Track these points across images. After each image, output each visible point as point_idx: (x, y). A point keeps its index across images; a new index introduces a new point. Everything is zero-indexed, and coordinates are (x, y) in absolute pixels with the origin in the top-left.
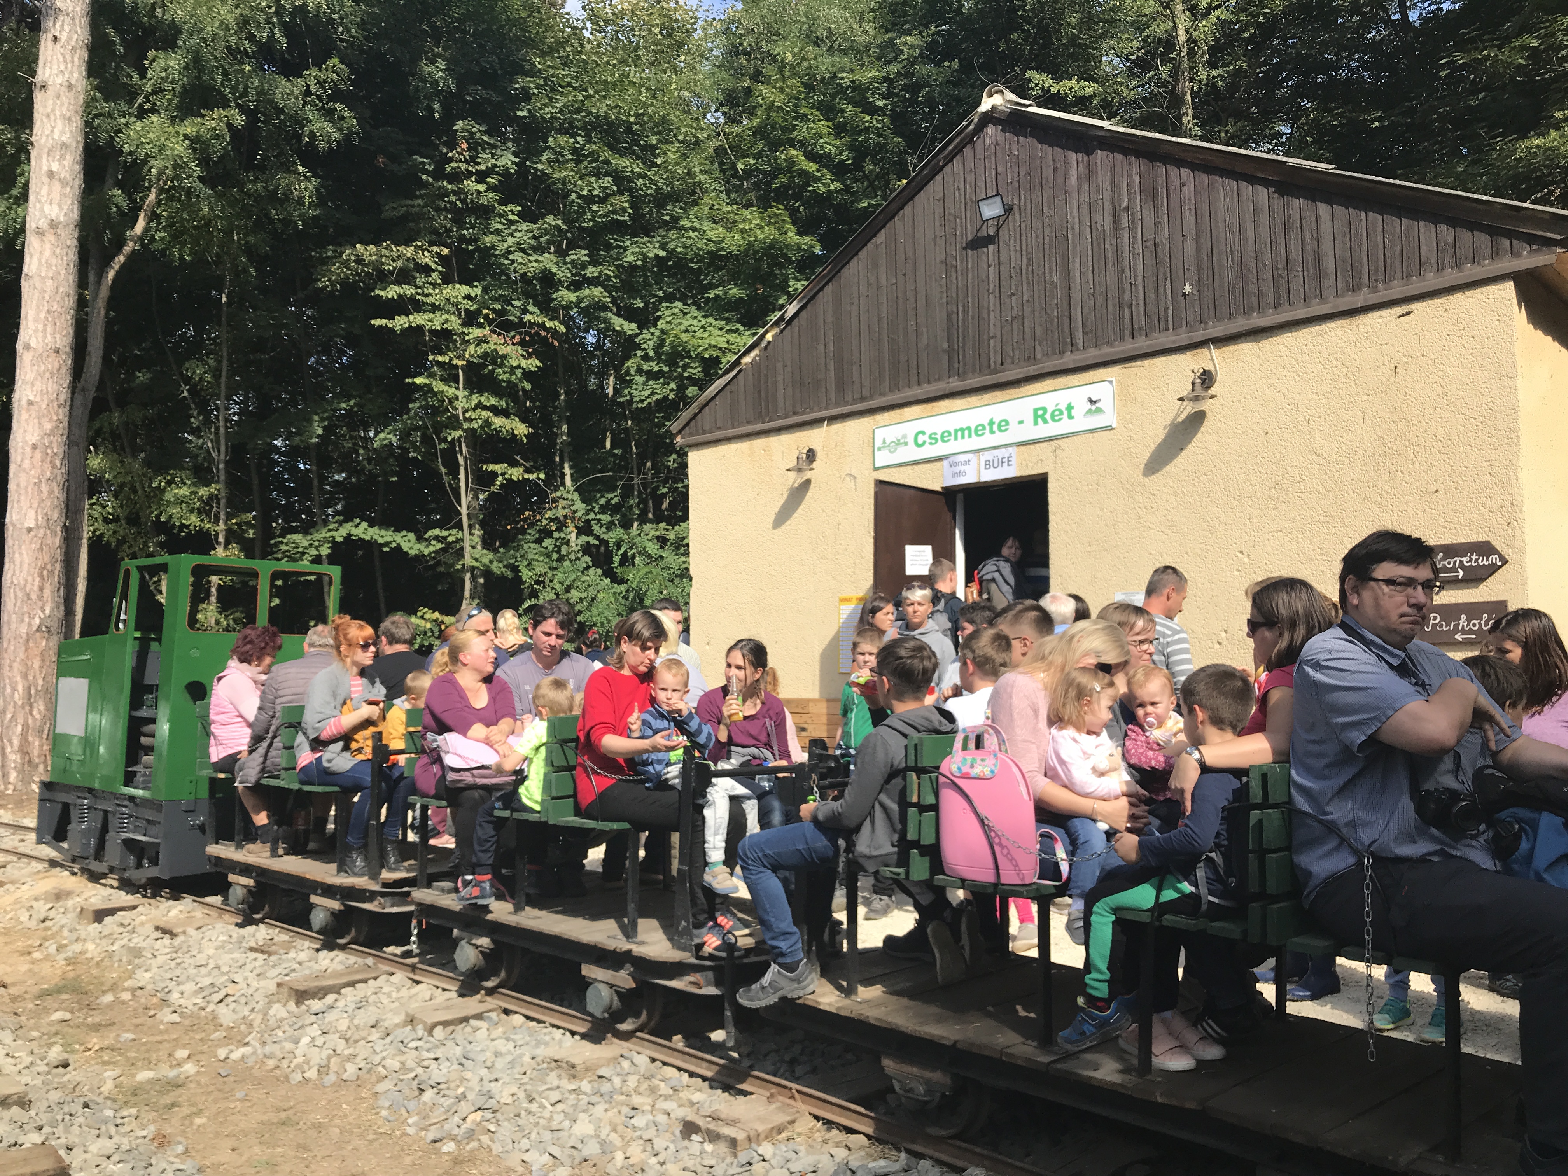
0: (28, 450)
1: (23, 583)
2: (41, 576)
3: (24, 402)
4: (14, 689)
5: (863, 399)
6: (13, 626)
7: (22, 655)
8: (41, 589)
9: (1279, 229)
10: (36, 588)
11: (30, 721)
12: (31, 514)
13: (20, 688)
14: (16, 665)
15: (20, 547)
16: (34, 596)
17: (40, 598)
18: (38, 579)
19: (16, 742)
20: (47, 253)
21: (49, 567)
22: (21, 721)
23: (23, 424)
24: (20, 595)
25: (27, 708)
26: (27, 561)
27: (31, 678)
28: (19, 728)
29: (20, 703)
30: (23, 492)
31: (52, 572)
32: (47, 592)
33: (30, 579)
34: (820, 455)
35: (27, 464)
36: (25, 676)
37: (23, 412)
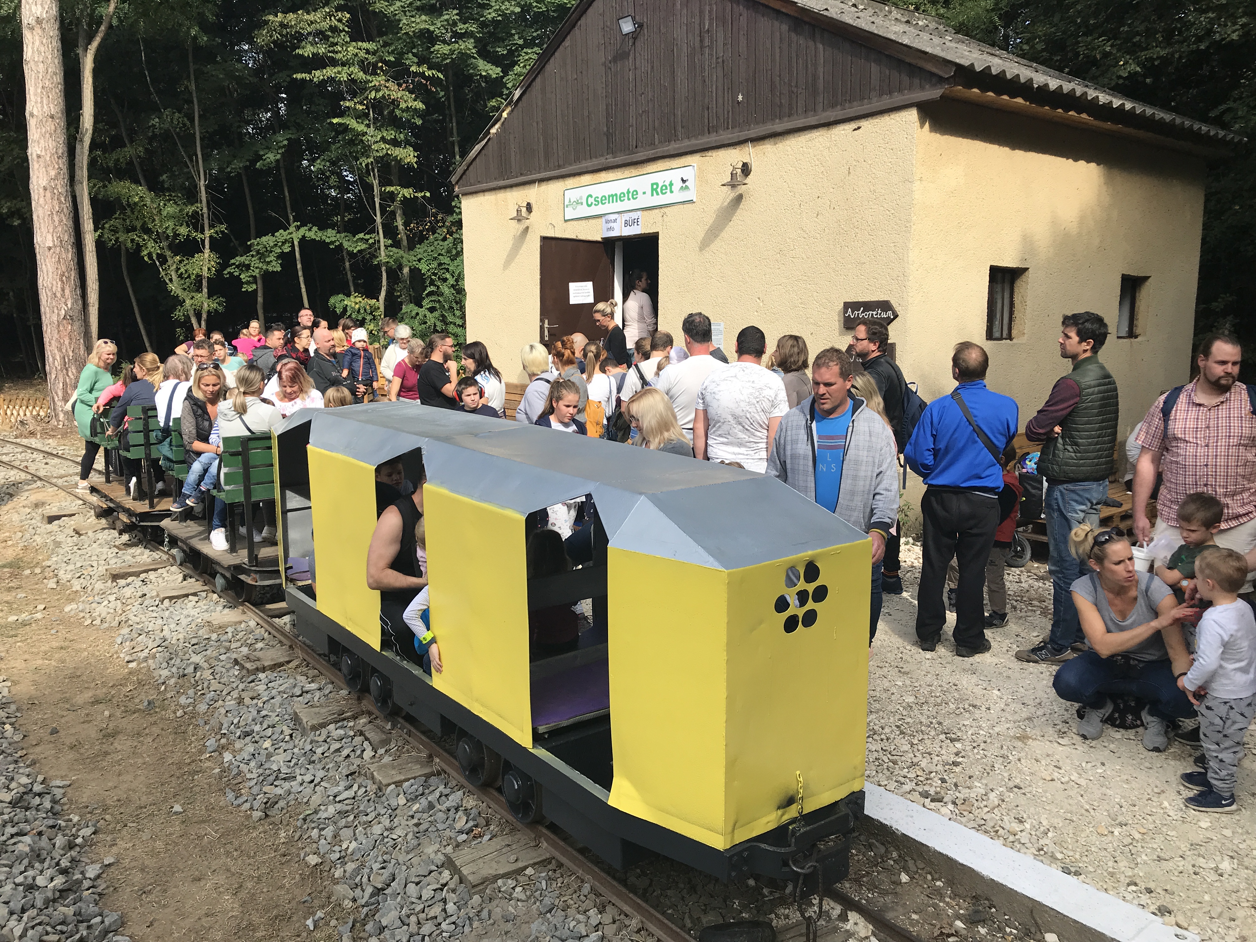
0: (41, 190)
1: (50, 286)
2: (62, 281)
3: (34, 156)
4: (54, 359)
5: (559, 167)
6: (48, 316)
7: (56, 336)
8: (63, 290)
9: (794, 55)
10: (59, 289)
11: (68, 380)
12: (49, 237)
13: (58, 358)
14: (53, 342)
15: (45, 260)
16: (59, 295)
17: (63, 296)
18: (60, 283)
19: (60, 394)
20: (37, 43)
21: (66, 274)
22: (61, 380)
23: (36, 172)
24: (49, 294)
25: (65, 371)
26: (51, 270)
27: (64, 351)
28: (61, 385)
29: (59, 368)
30: (42, 221)
31: (68, 278)
32: (67, 292)
33: (54, 283)
34: (534, 208)
35: (42, 200)
36: (60, 350)
37: (35, 163)
